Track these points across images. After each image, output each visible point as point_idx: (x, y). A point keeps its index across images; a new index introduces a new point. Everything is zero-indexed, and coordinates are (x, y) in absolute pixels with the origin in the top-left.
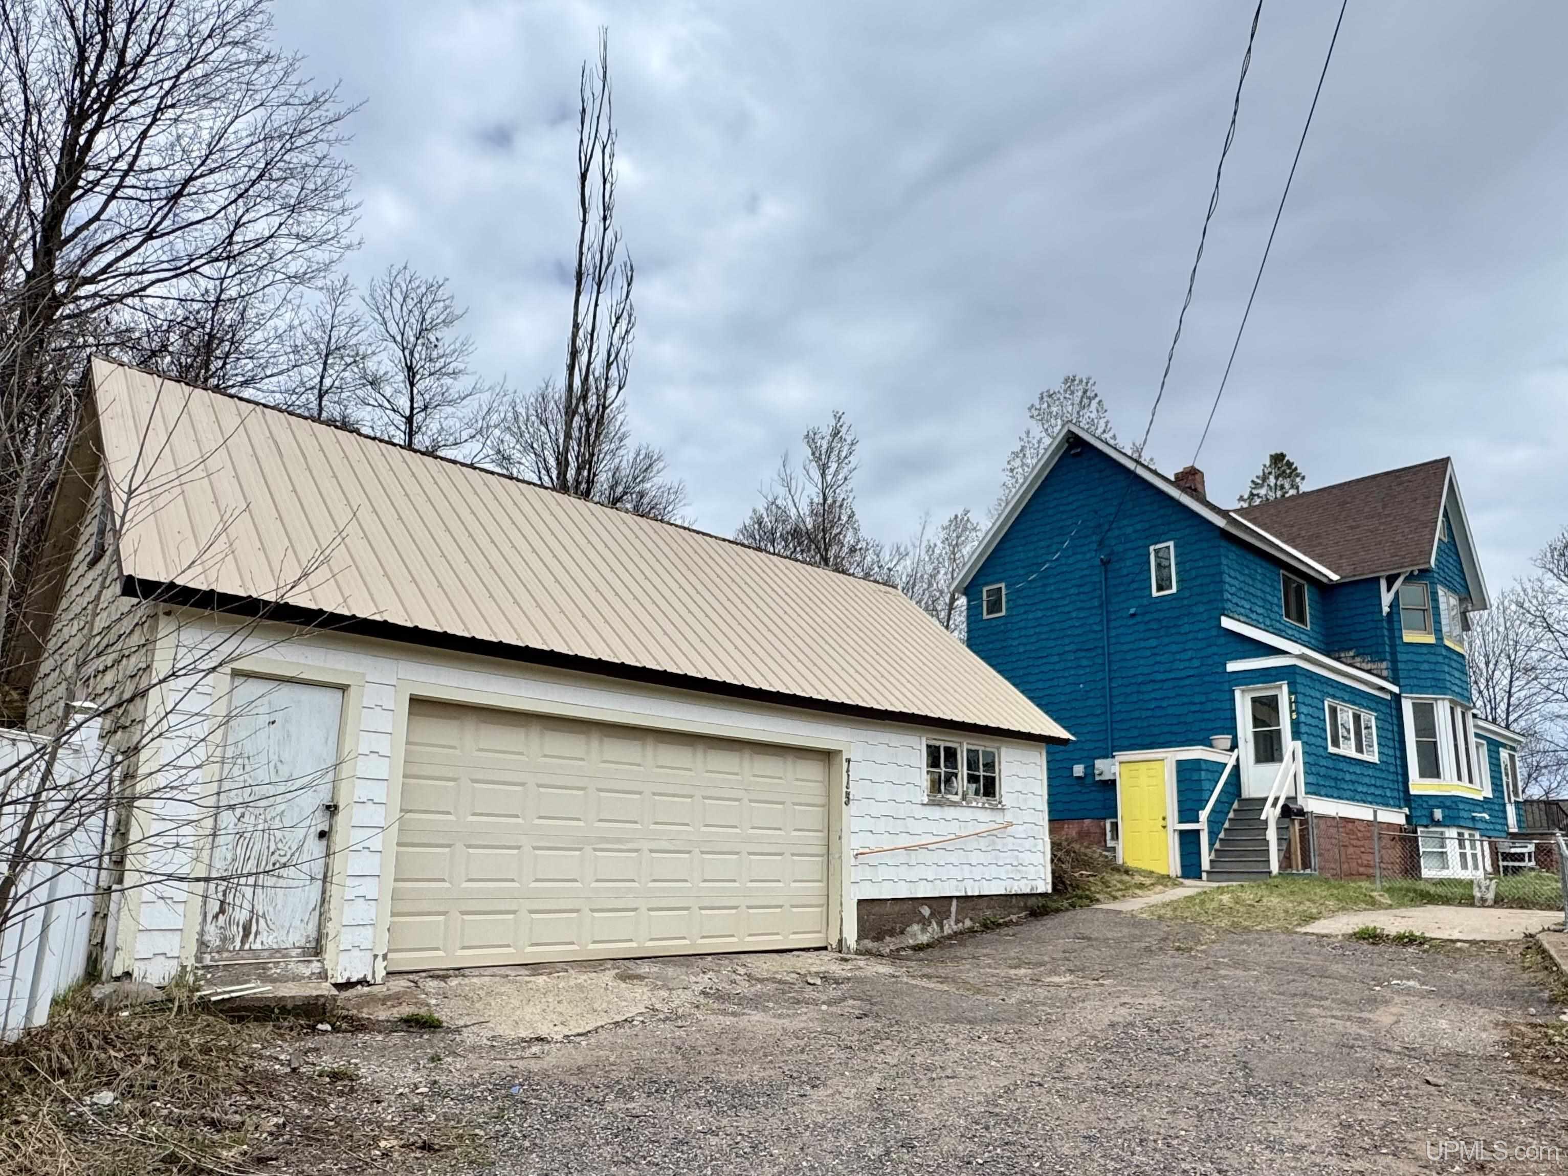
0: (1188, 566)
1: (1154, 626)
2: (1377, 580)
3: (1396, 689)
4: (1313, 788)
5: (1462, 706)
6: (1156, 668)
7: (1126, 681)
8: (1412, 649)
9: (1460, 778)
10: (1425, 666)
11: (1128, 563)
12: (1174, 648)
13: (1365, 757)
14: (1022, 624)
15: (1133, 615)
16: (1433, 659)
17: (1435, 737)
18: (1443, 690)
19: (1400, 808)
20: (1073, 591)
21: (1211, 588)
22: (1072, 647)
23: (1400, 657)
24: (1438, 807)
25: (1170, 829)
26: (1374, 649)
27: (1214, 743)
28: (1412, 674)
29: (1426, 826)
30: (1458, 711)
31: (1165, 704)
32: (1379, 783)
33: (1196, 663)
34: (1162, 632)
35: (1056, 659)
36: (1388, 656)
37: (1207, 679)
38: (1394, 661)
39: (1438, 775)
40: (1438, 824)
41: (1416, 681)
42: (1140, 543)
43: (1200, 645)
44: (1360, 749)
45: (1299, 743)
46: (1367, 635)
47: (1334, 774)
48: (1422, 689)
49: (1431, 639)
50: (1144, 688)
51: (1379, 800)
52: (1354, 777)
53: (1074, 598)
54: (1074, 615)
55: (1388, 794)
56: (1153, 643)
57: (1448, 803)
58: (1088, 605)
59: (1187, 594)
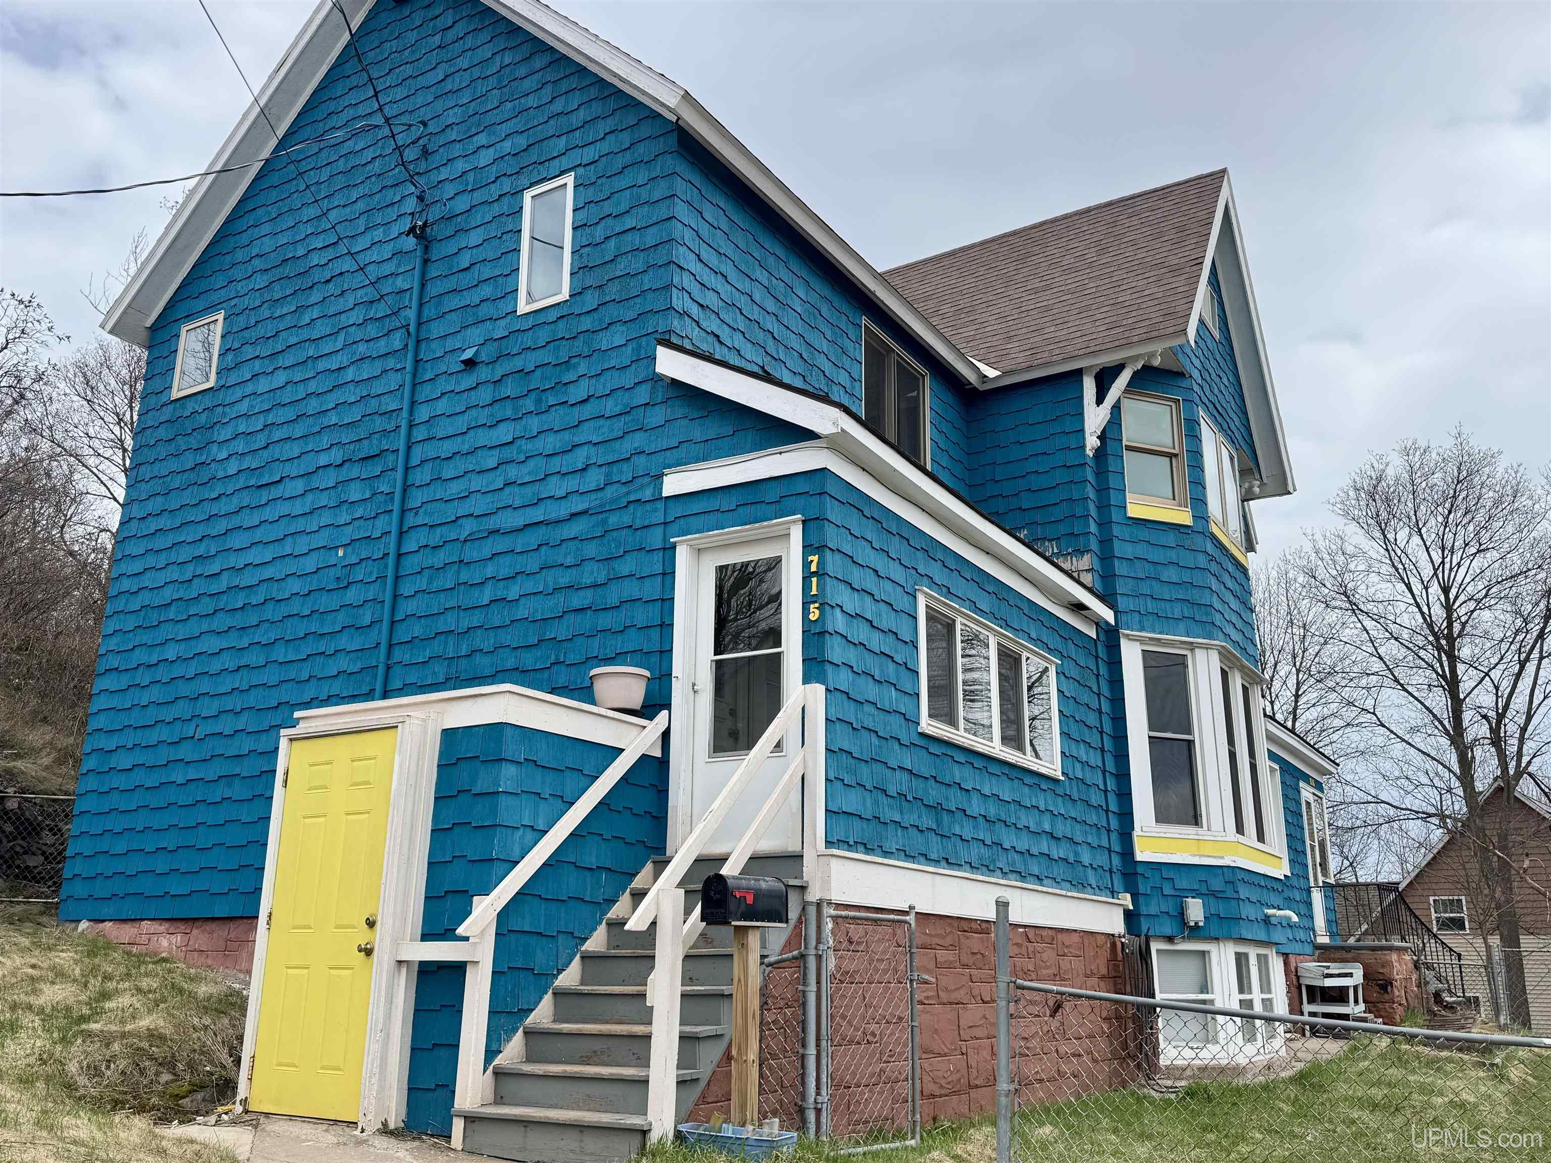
0: (599, 233)
1: (508, 389)
2: (1078, 374)
3: (1108, 615)
4: (857, 829)
5: (1243, 669)
6: (506, 497)
7: (436, 538)
8: (1143, 534)
9: (1240, 829)
10: (1171, 574)
11: (475, 238)
12: (551, 443)
13: (1026, 760)
14: (243, 407)
15: (470, 364)
16: (1188, 559)
17: (1189, 730)
18: (1208, 628)
19: (1113, 893)
20: (356, 317)
21: (647, 281)
22: (336, 456)
23: (1119, 548)
24: (1197, 894)
25: (383, 957)
26: (1063, 529)
27: (600, 687)
28: (1145, 588)
29: (1170, 939)
30: (1237, 683)
31: (513, 592)
32: (1061, 829)
33: (595, 478)
34: (529, 404)
35: (299, 486)
36: (1094, 545)
37: (614, 520)
38: (1106, 558)
39: (1196, 820)
40: (1195, 932)
41: (1151, 606)
42: (506, 185)
43: (606, 430)
44: (1013, 738)
45: (818, 690)
46: (1052, 497)
47: (934, 794)
48: (1162, 620)
49: (1184, 517)
50: (471, 553)
51: (1059, 870)
52: (992, 810)
53: (356, 334)
54: (350, 374)
55: (1086, 858)
56: (504, 433)
57: (1217, 884)
58: (382, 346)
59: (591, 300)
